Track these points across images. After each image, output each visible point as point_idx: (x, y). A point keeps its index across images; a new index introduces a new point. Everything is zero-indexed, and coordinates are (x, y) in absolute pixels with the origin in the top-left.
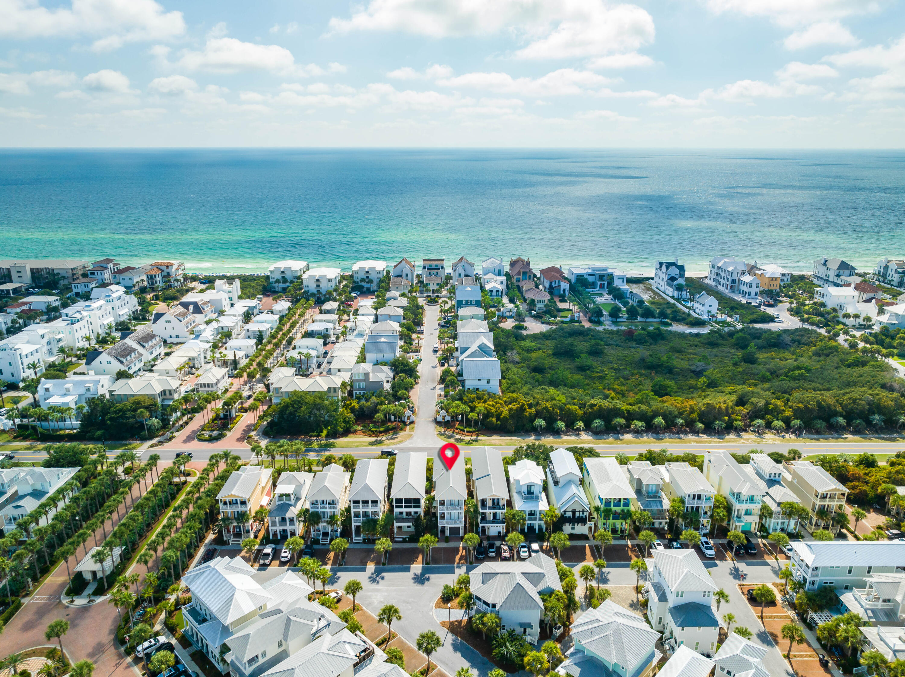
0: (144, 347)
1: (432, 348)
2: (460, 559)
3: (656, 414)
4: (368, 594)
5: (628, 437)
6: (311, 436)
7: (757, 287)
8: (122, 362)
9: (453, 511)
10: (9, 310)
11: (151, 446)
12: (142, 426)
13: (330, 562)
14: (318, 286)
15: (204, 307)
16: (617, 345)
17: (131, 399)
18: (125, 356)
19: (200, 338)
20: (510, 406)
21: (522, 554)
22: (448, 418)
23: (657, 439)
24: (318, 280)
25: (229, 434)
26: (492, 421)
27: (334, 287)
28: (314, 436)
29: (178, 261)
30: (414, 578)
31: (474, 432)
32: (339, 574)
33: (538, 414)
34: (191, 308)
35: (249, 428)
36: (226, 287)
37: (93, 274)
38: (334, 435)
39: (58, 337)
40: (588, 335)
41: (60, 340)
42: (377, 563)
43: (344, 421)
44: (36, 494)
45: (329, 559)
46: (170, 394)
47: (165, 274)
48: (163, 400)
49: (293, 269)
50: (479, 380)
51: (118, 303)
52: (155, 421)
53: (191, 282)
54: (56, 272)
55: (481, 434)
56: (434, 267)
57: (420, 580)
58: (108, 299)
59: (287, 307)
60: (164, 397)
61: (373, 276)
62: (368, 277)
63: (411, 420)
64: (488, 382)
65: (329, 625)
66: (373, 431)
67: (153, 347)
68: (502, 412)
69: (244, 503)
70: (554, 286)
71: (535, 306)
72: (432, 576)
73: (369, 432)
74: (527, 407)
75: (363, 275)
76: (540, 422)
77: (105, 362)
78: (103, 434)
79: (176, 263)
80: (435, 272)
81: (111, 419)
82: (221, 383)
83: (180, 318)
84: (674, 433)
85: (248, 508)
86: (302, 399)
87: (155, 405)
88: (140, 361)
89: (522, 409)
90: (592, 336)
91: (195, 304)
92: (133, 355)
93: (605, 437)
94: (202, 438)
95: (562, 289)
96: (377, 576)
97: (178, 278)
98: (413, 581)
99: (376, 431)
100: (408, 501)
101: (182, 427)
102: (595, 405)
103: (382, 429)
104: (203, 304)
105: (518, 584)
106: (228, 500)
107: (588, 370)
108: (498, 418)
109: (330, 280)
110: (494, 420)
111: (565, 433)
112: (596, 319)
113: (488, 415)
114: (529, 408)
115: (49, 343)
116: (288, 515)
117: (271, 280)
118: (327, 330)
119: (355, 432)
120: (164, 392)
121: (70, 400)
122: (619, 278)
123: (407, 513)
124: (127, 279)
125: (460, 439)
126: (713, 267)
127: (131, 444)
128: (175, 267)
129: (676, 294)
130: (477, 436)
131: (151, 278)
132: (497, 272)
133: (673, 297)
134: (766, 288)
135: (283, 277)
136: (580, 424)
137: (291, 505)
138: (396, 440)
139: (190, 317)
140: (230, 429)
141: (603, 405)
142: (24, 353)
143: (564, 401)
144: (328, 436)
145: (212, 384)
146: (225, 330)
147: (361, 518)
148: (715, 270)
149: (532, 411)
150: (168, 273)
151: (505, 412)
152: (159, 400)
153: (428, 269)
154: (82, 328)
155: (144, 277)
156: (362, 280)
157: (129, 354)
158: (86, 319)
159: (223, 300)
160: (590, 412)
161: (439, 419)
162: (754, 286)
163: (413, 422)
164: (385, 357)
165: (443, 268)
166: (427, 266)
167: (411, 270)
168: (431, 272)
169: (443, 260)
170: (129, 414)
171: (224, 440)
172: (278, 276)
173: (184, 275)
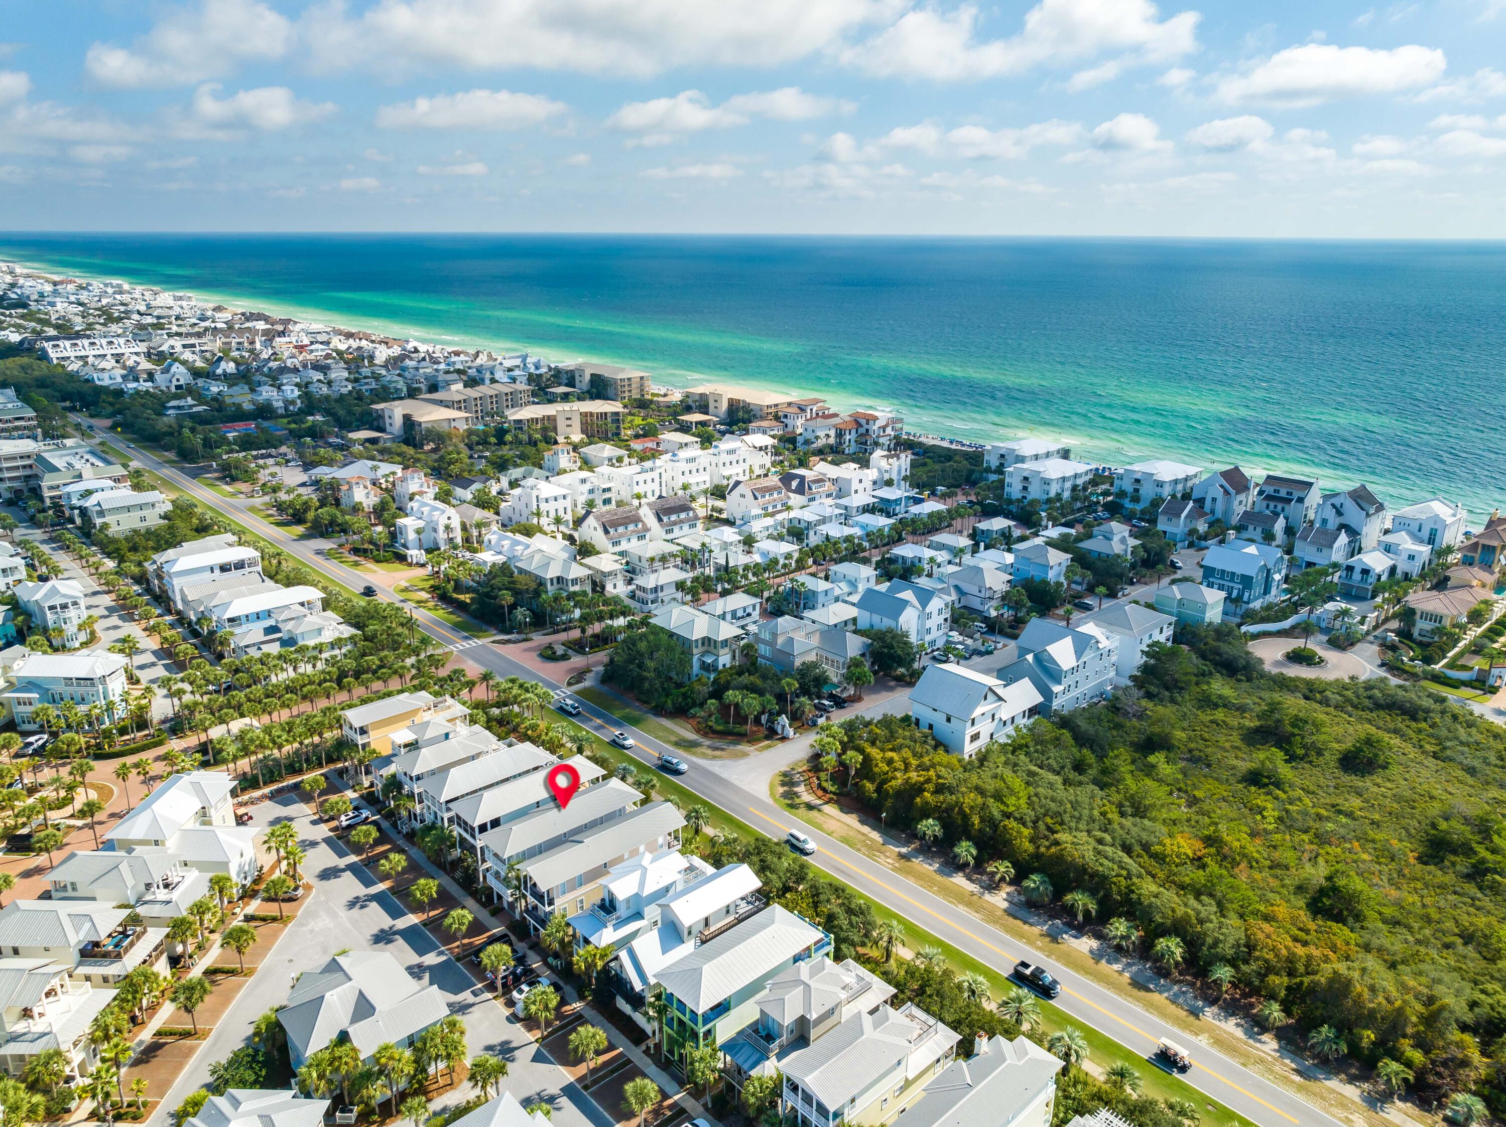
0: (660, 520)
2: (461, 946)
3: (1173, 929)
9: (498, 870)
10: (632, 445)
11: (494, 642)
12: (503, 616)
13: (364, 856)
14: (1024, 489)
15: (817, 485)
24: (1026, 479)
25: (575, 659)
26: (865, 787)
27: (1052, 494)
30: (382, 930)
31: (830, 793)
32: (347, 874)
34: (794, 484)
36: (884, 462)
37: (786, 417)
38: (660, 709)
44: (289, 642)
47: (862, 430)
48: (558, 590)
50: (935, 710)
51: (726, 458)
52: (523, 613)
54: (751, 407)
55: (835, 803)
56: (1282, 494)
57: (384, 936)
58: (714, 450)
60: (560, 586)
61: (1146, 489)
62: (1136, 490)
64: (948, 720)
65: (168, 902)
66: (706, 726)
67: (675, 523)
68: (894, 778)
73: (702, 726)
74: (931, 788)
75: (1127, 485)
76: (932, 826)
77: (592, 528)
79: (883, 416)
80: (1280, 505)
83: (758, 494)
87: (539, 591)
89: (918, 789)
91: (803, 479)
92: (631, 527)
94: (547, 652)
96: (366, 901)
98: (375, 933)
99: (712, 728)
100: (465, 822)
101: (557, 632)
103: (719, 728)
104: (819, 481)
105: (322, 997)
106: (347, 720)
108: (879, 787)
109: (1048, 482)
110: (872, 787)
111: (966, 870)
114: (933, 793)
116: (382, 772)
117: (985, 466)
119: (690, 717)
120: (562, 580)
121: (494, 561)
123: (465, 840)
124: (810, 429)
128: (879, 423)
130: (828, 802)
131: (840, 434)
132: (1425, 533)
135: (1001, 464)
136: (1005, 868)
138: (718, 753)
140: (584, 655)
142: (543, 496)
143: (1012, 810)
146: (803, 525)
149: (934, 799)
150: (867, 430)
151: (898, 781)
152: (548, 589)
153: (1268, 497)
155: (832, 433)
156: (1125, 493)
157: (626, 524)
158: (658, 471)
160: (1040, 854)
163: (784, 739)
164: (883, 623)
165: (1301, 500)
166: (1270, 490)
167: (1226, 492)
168: (1272, 505)
169: (1311, 484)
170: (495, 593)
171: (559, 664)
172: (994, 461)
173: (896, 437)
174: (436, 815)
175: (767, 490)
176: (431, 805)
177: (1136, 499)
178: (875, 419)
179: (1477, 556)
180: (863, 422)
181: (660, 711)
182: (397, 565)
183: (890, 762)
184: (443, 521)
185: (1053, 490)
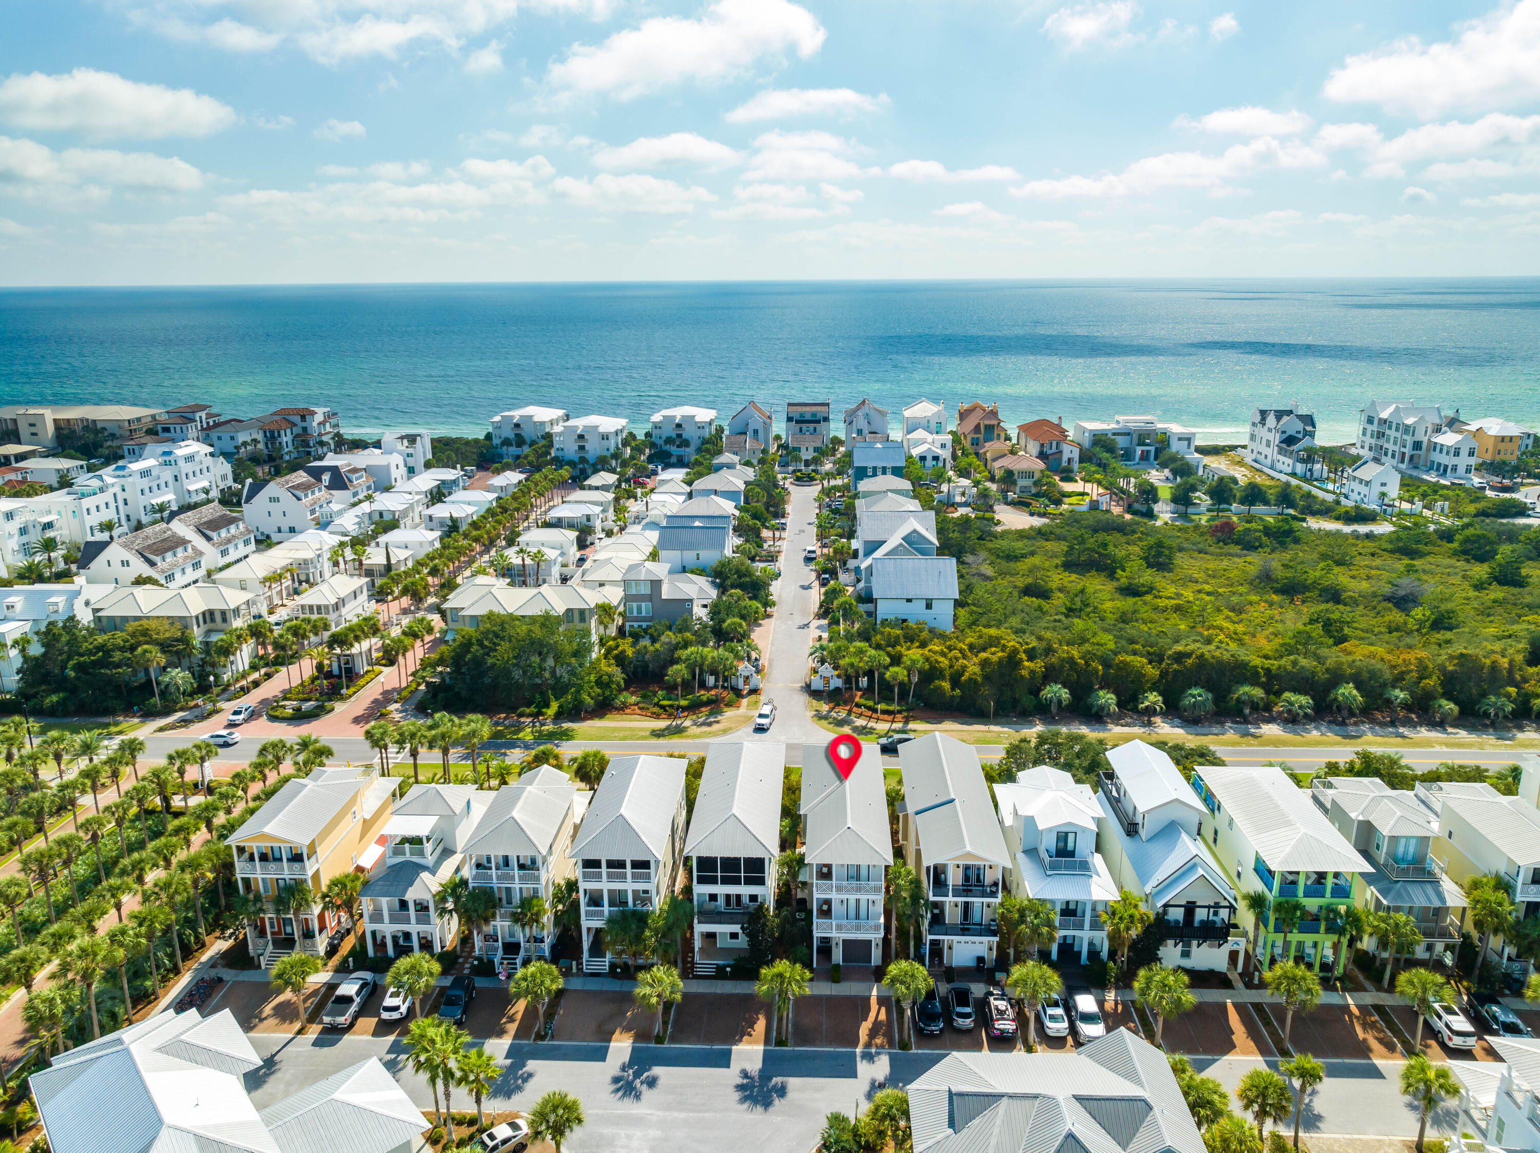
0: (209, 539)
1: (804, 554)
2: (873, 1033)
3: (1337, 678)
4: (607, 1131)
5: (1271, 730)
6: (521, 715)
7: (1471, 453)
8: (152, 564)
9: (852, 898)
11: (161, 730)
12: (147, 688)
13: (512, 1028)
14: (582, 448)
15: (353, 477)
16: (1200, 552)
17: (131, 627)
18: (161, 552)
19: (330, 528)
20: (983, 655)
21: (1048, 1023)
22: (837, 683)
23: (1345, 737)
24: (581, 437)
25: (339, 707)
26: (940, 687)
27: (612, 450)
28: (529, 715)
29: (326, 409)
30: (740, 1088)
31: (900, 712)
32: (532, 1065)
33: (1050, 675)
34: (326, 478)
35: (387, 697)
36: (403, 446)
37: (166, 430)
38: (576, 712)
39: (46, 519)
40: (1134, 532)
41: (49, 526)
42: (640, 1037)
43: (599, 683)
45: (511, 1020)
46: (225, 620)
47: (296, 430)
48: (209, 632)
49: (536, 419)
50: (909, 600)
51: (185, 468)
52: (179, 676)
53: (350, 449)
54: (99, 426)
55: (915, 718)
56: (808, 417)
57: (759, 1091)
58: (167, 458)
59: (515, 481)
60: (210, 625)
61: (689, 433)
62: (680, 436)
63: (752, 685)
64: (929, 606)
66: (663, 707)
67: (229, 541)
68: (964, 668)
69: (297, 858)
70: (1049, 452)
71: (1014, 483)
72: (793, 1083)
73: (656, 710)
74: (1024, 656)
75: (670, 432)
76: (1057, 692)
77: (116, 563)
78: (62, 703)
79: (319, 409)
80: (812, 426)
81: (79, 667)
82: (348, 607)
83: (298, 493)
84: (1383, 725)
85: (310, 873)
86: (503, 629)
87: (185, 640)
88: (196, 566)
89: (1012, 661)
90: (1142, 533)
91: (335, 470)
92: (180, 552)
93: (1215, 730)
94: (277, 714)
95: (1065, 458)
96: (637, 1075)
98: (737, 1096)
99: (671, 706)
100: (731, 864)
101: (245, 691)
102: (1189, 655)
103: (683, 703)
104: (349, 471)
105: (1071, 1136)
107: (1147, 593)
108: (955, 681)
109: (605, 437)
110: (946, 685)
111: (1117, 719)
112: (1144, 509)
113: (931, 674)
114: (1031, 658)
115: (23, 531)
116: (411, 895)
117: (495, 442)
118: (588, 518)
119: (622, 708)
120: (209, 616)
121: (13, 629)
122: (1180, 439)
123: (728, 897)
124: (226, 437)
125: (864, 728)
126: (1370, 421)
127: (116, 724)
128: (319, 418)
129: (1300, 468)
130: (907, 721)
131: (272, 437)
132: (933, 425)
133: (1293, 474)
134: (1488, 458)
135: (518, 436)
136: (1153, 698)
137: (425, 868)
138: (715, 727)
139: (321, 494)
140: (343, 698)
141: (1207, 655)
143: (1112, 646)
144: (559, 716)
145: (327, 607)
146: (390, 516)
147: (606, 909)
148: (1375, 427)
149: (1038, 665)
150: (305, 429)
151: (972, 668)
152: (197, 634)
153: (797, 422)
154: (102, 507)
155: (260, 437)
156: (669, 441)
157: (171, 549)
158: (112, 491)
159: (393, 468)
160: (1176, 672)
161: (817, 684)
162: (1464, 452)
164: (704, 557)
165: (827, 419)
166: (797, 414)
167: (765, 423)
169: (828, 404)
170: (117, 656)
171: (326, 719)
172: (509, 433)
173: (338, 435)
174: (617, 899)
175: (305, 487)
176: (605, 885)
177: (686, 443)
178: (312, 413)
179: (981, 436)
180: (297, 419)
183: (939, 655)
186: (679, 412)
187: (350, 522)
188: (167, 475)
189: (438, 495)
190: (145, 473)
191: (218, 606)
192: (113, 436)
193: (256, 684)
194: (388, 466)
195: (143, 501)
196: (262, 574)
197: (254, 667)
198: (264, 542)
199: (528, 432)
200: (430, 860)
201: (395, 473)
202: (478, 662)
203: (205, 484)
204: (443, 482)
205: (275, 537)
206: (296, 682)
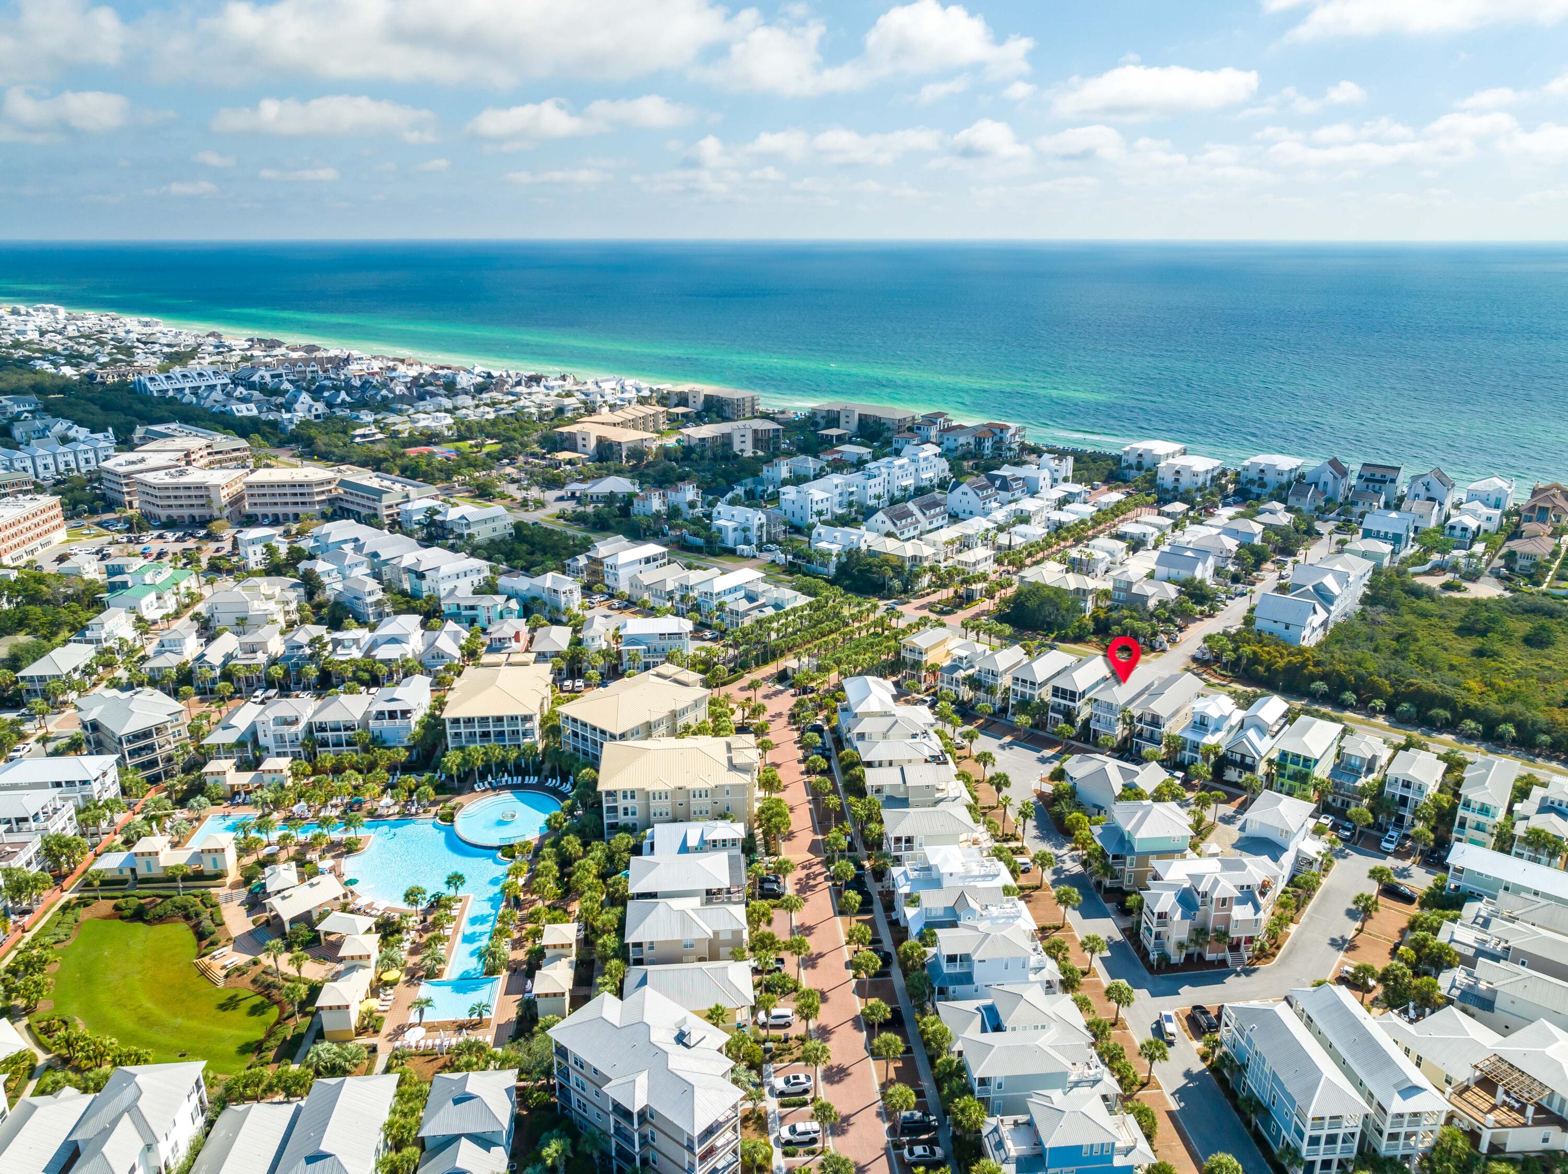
0: (924, 514)
3: (1506, 719)
6: (1037, 633)
8: (895, 525)
9: (1107, 715)
10: (822, 456)
12: (883, 586)
13: (977, 725)
14: (1177, 480)
15: (1014, 484)
17: (882, 557)
18: (900, 519)
19: (989, 517)
20: (1291, 658)
22: (1208, 658)
24: (1178, 472)
25: (960, 612)
26: (1256, 670)
27: (1200, 484)
28: (1041, 635)
29: (1018, 425)
30: (1038, 758)
31: (1229, 676)
32: (979, 735)
33: (1324, 677)
34: (998, 483)
35: (983, 613)
36: (1053, 464)
37: (919, 428)
39: (851, 490)
41: (852, 493)
42: (1014, 738)
43: (1079, 627)
44: (777, 606)
45: (977, 722)
46: (921, 561)
47: (996, 438)
48: (913, 566)
49: (1155, 452)
50: (1275, 622)
51: (923, 464)
52: (897, 583)
53: (1029, 454)
54: (884, 421)
55: (1237, 682)
56: (1378, 477)
57: (1043, 760)
59: (1117, 499)
60: (914, 563)
61: (1269, 477)
62: (1261, 479)
63: (1163, 648)
64: (1287, 628)
67: (935, 516)
68: (1277, 663)
69: (921, 654)
71: (1515, 562)
72: (1054, 760)
73: (1102, 646)
74: (1312, 664)
75: (1253, 474)
76: (1320, 686)
77: (879, 522)
79: (1013, 425)
80: (1377, 486)
81: (859, 571)
82: (981, 565)
83: (978, 490)
85: (925, 659)
87: (902, 567)
88: (916, 528)
89: (1304, 665)
91: (1004, 478)
92: (909, 520)
93: (1409, 727)
94: (933, 609)
96: (1008, 746)
97: (1013, 446)
100: (1064, 691)
101: (923, 596)
102: (1418, 686)
104: (1013, 479)
105: (1104, 769)
106: (909, 646)
107: (1491, 657)
108: (1268, 669)
109: (1196, 475)
110: (1261, 669)
111: (1352, 708)
113: (1255, 659)
114: (1315, 666)
115: (841, 494)
116: (955, 675)
117: (1124, 464)
118: (1144, 535)
119: (1087, 642)
120: (914, 558)
121: (835, 548)
123: (1064, 706)
124: (952, 439)
127: (869, 597)
128: (1011, 431)
130: (1231, 682)
131: (980, 442)
132: (1494, 499)
135: (1140, 463)
136: (1380, 704)
137: (962, 669)
139: (991, 493)
140: (963, 609)
142: (815, 499)
143: (1372, 670)
144: (1055, 639)
145: (972, 563)
146: (1026, 514)
147: (1019, 698)
149: (1317, 670)
150: (1001, 438)
151: (1281, 663)
152: (907, 565)
153: (1367, 480)
154: (877, 485)
155: (972, 441)
156: (1251, 482)
157: (906, 518)
158: (884, 476)
159: (1043, 479)
160: (1402, 692)
161: (1199, 656)
163: (1164, 651)
164: (1184, 574)
165: (1393, 481)
166: (1367, 474)
167: (1335, 478)
168: (1371, 485)
169: (1399, 469)
170: (874, 569)
171: (953, 616)
172: (1133, 460)
173: (1022, 443)
174: (1023, 695)
175: (982, 488)
176: (1019, 689)
177: (1263, 485)
178: (1008, 428)
179: (1534, 516)
180: (997, 431)
181: (1064, 639)
182: (731, 558)
183: (1269, 653)
184: (757, 522)
185: (1200, 480)
186: (1263, 459)
187: (1000, 515)
188: (912, 469)
189: (1062, 503)
190: (901, 467)
191: (919, 554)
192: (889, 429)
193: (928, 594)
194: (1038, 479)
195: (897, 483)
196: (945, 539)
197: (929, 586)
198: (955, 518)
199: (1147, 462)
200: (964, 666)
201: (1041, 483)
202: (1022, 604)
203: (932, 475)
204: (1071, 494)
205: (961, 516)
206: (945, 597)
